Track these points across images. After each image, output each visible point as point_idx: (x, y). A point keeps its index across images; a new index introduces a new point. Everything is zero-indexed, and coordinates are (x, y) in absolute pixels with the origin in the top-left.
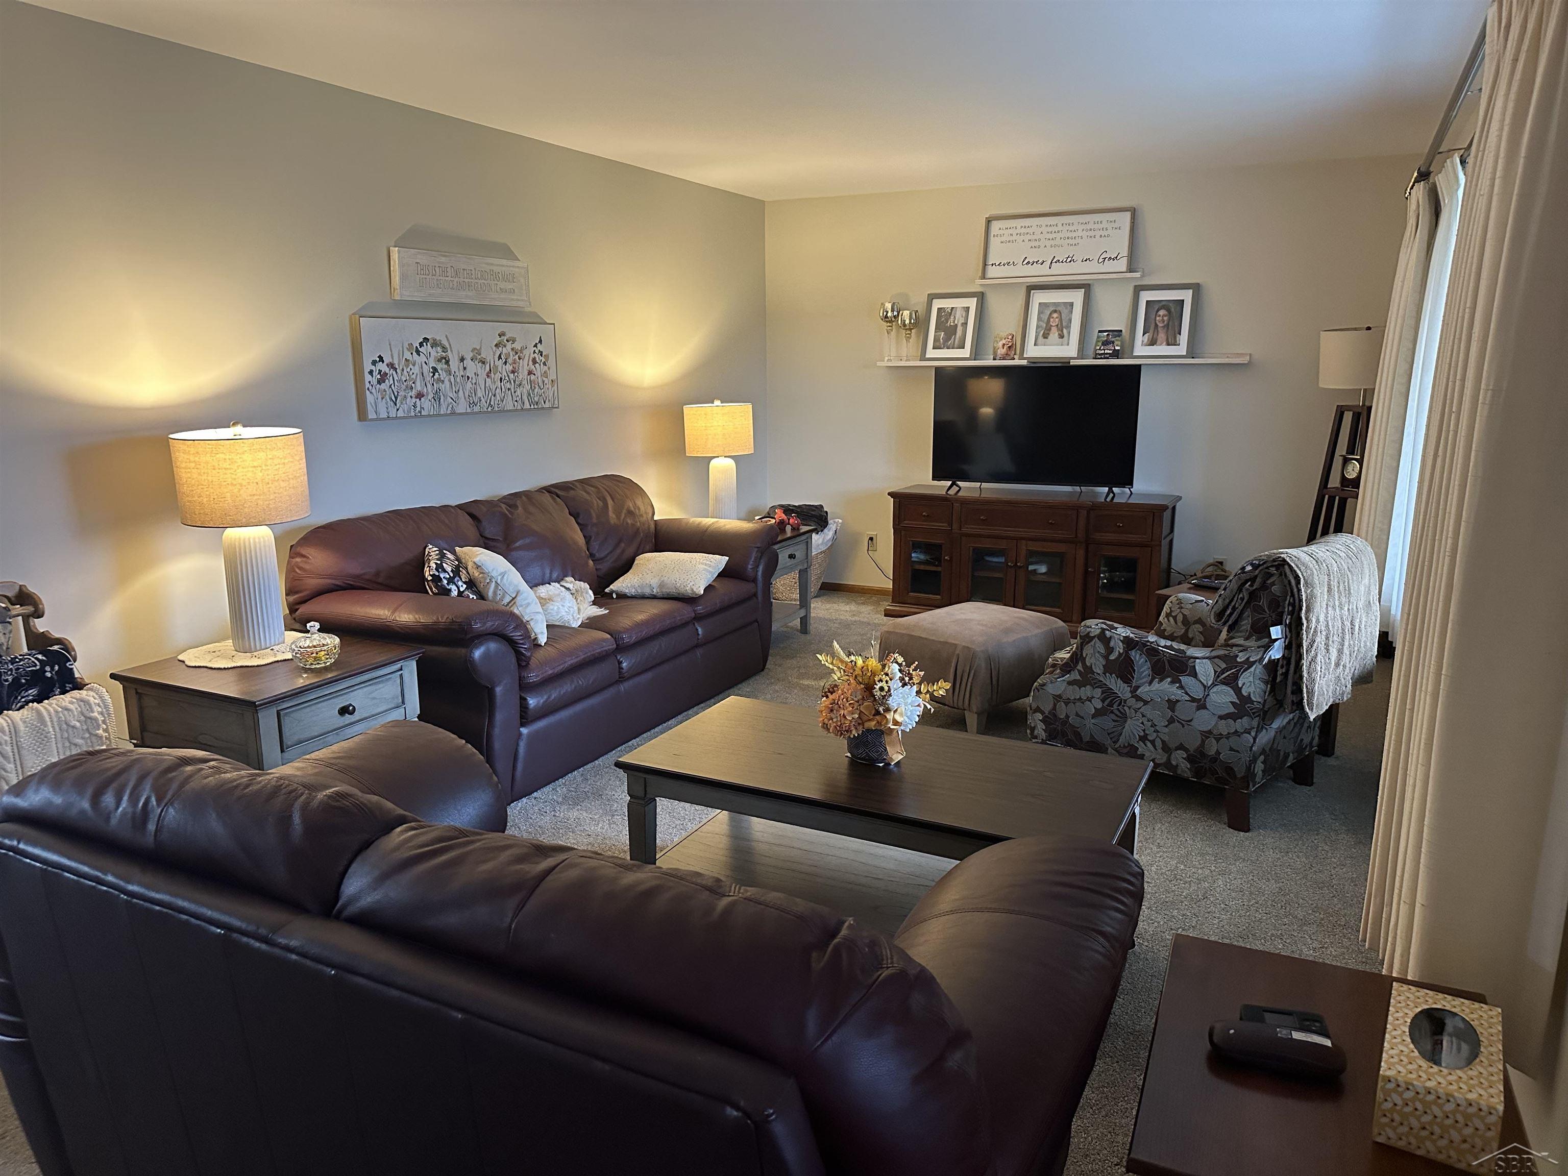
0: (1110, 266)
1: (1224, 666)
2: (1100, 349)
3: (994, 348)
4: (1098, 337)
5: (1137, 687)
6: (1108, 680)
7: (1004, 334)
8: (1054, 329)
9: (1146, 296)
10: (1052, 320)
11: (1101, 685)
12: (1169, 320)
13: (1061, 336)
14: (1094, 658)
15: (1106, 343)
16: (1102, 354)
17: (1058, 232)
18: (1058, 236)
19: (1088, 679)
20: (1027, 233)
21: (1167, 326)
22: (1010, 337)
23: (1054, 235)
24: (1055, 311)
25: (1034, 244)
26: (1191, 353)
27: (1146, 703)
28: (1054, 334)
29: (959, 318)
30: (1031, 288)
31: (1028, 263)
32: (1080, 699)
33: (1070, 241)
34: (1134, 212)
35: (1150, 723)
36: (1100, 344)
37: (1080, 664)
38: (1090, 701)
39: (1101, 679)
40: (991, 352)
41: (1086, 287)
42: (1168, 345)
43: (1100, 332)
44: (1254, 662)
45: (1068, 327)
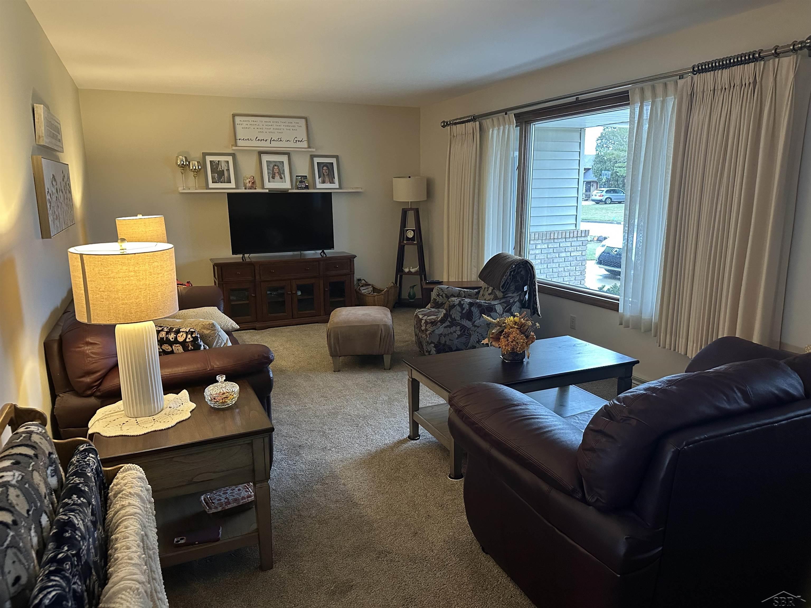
0: (299, 145)
1: (505, 305)
2: (299, 185)
3: (244, 183)
4: (296, 179)
5: (475, 322)
6: (462, 322)
7: (249, 176)
8: (277, 174)
9: (316, 160)
10: (275, 170)
11: (459, 324)
12: (329, 171)
13: (281, 178)
14: (456, 314)
15: (301, 182)
16: (300, 187)
17: (271, 125)
18: (272, 127)
19: (453, 323)
20: (256, 125)
21: (328, 175)
22: (252, 178)
23: (269, 127)
24: (276, 165)
25: (260, 130)
26: (340, 187)
27: (478, 327)
28: (277, 177)
29: (224, 167)
30: (260, 153)
31: (259, 140)
32: (451, 333)
33: (278, 131)
34: (306, 119)
35: (480, 335)
36: (298, 182)
37: (449, 318)
38: (455, 333)
39: (459, 322)
40: (242, 185)
41: (288, 154)
42: (330, 183)
43: (297, 176)
44: (516, 302)
45: (284, 173)
